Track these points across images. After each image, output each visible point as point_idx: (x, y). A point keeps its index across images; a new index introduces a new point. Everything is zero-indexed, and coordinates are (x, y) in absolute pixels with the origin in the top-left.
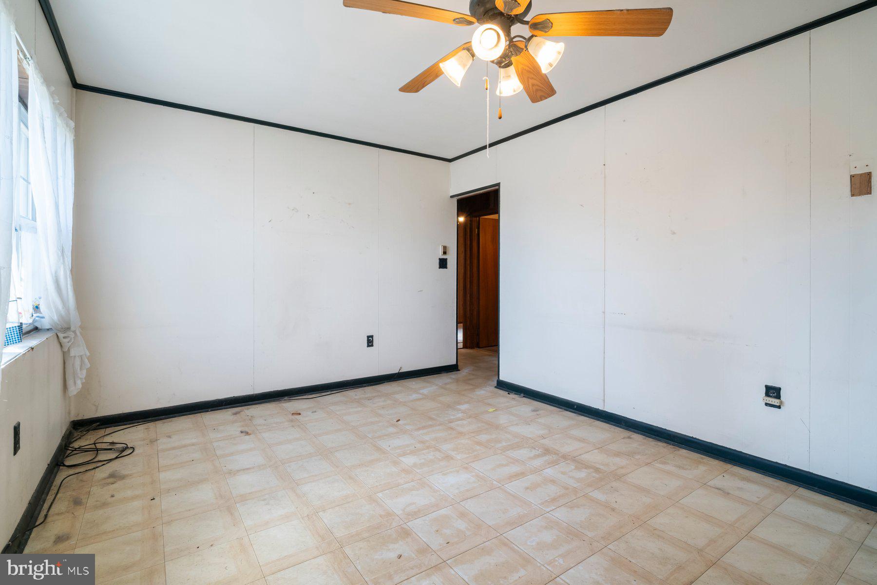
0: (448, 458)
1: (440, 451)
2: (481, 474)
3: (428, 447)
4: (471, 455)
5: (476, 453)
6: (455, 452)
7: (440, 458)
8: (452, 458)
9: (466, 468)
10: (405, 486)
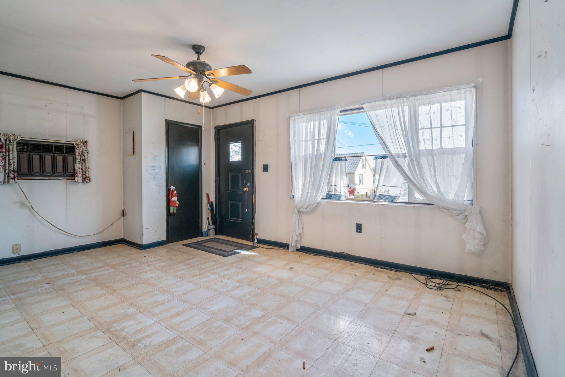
0: (228, 320)
1: (236, 326)
2: (203, 311)
3: (248, 328)
4: (209, 327)
5: (205, 330)
6: (223, 327)
7: (234, 319)
8: (225, 320)
9: (214, 314)
10: (249, 297)
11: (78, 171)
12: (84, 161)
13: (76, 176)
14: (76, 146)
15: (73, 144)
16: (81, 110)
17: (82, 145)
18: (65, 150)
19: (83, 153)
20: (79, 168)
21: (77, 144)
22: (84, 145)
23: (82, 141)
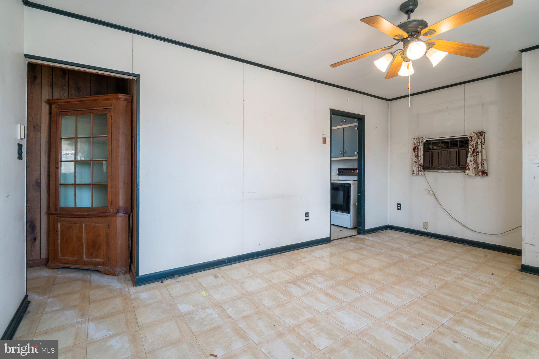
11: (470, 164)
12: (478, 153)
13: (467, 169)
14: (470, 139)
15: (467, 137)
16: (480, 99)
17: (476, 137)
18: (459, 145)
19: (477, 145)
20: (471, 161)
21: (471, 137)
22: (478, 136)
23: (476, 132)
